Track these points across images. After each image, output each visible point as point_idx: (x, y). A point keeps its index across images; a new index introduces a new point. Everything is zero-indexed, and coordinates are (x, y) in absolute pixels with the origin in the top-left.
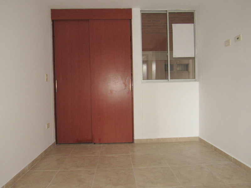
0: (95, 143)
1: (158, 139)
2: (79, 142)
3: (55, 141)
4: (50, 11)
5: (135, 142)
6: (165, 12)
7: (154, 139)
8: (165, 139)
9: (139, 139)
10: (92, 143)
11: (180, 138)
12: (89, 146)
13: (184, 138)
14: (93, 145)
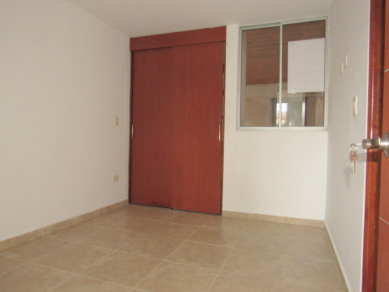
0: (172, 209)
1: (257, 215)
2: (155, 204)
3: (127, 198)
4: (129, 40)
5: (223, 214)
6: (278, 25)
7: (251, 214)
8: (267, 216)
9: (228, 211)
10: (168, 208)
11: (291, 219)
12: (163, 210)
13: (298, 219)
14: (169, 210)
